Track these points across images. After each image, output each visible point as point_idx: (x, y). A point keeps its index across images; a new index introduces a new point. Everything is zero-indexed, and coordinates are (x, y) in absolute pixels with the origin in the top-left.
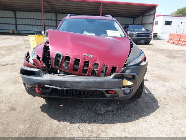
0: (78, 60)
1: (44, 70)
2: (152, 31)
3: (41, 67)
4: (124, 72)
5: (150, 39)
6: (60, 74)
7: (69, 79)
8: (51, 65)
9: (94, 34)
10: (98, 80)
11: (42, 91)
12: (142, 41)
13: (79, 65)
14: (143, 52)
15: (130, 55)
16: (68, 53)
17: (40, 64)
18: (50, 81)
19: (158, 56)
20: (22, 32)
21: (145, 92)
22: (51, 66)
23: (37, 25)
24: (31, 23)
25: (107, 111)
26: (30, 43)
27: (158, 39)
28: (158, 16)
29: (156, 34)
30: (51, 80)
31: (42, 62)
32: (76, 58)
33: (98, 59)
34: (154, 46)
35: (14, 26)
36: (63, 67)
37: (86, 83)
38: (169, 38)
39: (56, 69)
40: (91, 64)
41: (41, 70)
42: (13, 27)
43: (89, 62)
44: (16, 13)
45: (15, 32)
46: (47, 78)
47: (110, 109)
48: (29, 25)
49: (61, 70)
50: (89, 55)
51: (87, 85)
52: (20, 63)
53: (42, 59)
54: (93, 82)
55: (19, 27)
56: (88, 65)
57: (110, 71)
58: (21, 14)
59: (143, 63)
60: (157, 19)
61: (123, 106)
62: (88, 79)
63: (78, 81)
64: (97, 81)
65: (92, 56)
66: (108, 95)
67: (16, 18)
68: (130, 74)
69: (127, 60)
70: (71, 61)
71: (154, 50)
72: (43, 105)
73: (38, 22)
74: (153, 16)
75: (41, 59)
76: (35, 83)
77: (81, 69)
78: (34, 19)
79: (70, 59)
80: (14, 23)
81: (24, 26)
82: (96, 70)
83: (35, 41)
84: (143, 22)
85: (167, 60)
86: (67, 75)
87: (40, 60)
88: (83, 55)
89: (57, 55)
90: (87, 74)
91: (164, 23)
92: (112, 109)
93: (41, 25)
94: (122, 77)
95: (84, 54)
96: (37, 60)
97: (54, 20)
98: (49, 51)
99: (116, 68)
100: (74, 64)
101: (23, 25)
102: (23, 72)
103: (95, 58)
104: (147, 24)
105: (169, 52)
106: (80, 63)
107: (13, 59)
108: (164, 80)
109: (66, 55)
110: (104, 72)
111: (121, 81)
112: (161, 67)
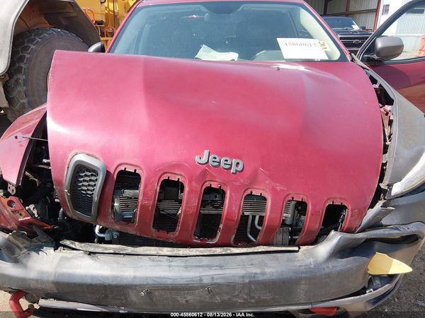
0: (178, 186)
3: (13, 225)
4: (376, 223)
6: (101, 241)
9: (234, 56)
13: (179, 202)
17: (7, 211)
30: (61, 279)
31: (18, 204)
32: (165, 177)
33: (262, 177)
38: (419, 48)
41: (15, 236)
43: (223, 193)
50: (223, 160)
51: (218, 299)
53: (18, 187)
54: (243, 283)
62: (221, 267)
64: (261, 278)
65: (236, 165)
75: (11, 190)
79: (139, 182)
82: (254, 217)
84: (352, 9)
87: (7, 195)
89: (80, 168)
90: (216, 240)
95: (201, 155)
103: (248, 172)
106: (185, 196)
109: (122, 168)
110: (288, 222)
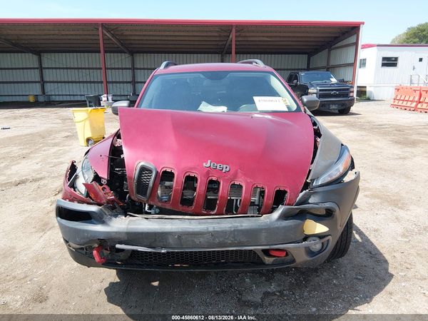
0: (194, 179)
1: (113, 208)
2: (353, 83)
3: (104, 201)
4: (304, 201)
5: (351, 102)
6: (150, 213)
7: (173, 227)
8: (127, 193)
10: (244, 225)
11: (109, 256)
12: (333, 107)
13: (195, 189)
14: (346, 148)
15: (316, 159)
16: (168, 164)
17: (102, 193)
18: (128, 234)
19: (374, 143)
20: (57, 99)
21: (355, 238)
22: (129, 197)
23: (91, 82)
24: (77, 77)
25: (267, 294)
26: (75, 125)
27: (369, 99)
28: (364, 47)
29: (363, 89)
30: (131, 231)
31: (108, 189)
32: (187, 174)
33: (240, 174)
34: (363, 118)
35: (38, 86)
36: (158, 197)
37: (214, 234)
38: (394, 97)
39: (141, 203)
40: (224, 188)
41: (105, 208)
42: (36, 89)
43: (219, 183)
44: (42, 58)
45: (41, 99)
46: (120, 226)
47: (273, 288)
48: (72, 82)
49: (152, 203)
50: (218, 166)
51: (217, 241)
52: (54, 177)
53: (107, 181)
54: (231, 231)
55: (48, 87)
56: (218, 189)
57: (271, 202)
58: (53, 58)
59: (350, 177)
60: (362, 54)
61: (304, 279)
62: (218, 223)
63: (196, 230)
64: (240, 228)
65: (225, 168)
66: (268, 260)
67: (41, 69)
68: (321, 205)
69: (310, 171)
70: (177, 183)
71: (361, 127)
72: (112, 284)
73: (92, 74)
74: (354, 47)
75: (104, 182)
76: (92, 241)
77: (202, 201)
78: (81, 68)
79: (174, 177)
80: (38, 79)
81: (60, 84)
82: (237, 200)
83: (87, 123)
84: (332, 63)
85: (396, 152)
86: (167, 217)
87: (101, 185)
88: (203, 166)
89: (143, 169)
90: (215, 211)
91: (380, 62)
92: (279, 289)
93: (98, 82)
94: (302, 215)
95: (206, 162)
96: (96, 185)
97: (129, 69)
98: (123, 159)
99: (286, 192)
100: (184, 188)
101: (57, 82)
102: (63, 213)
103: (232, 172)
104: (340, 66)
105: (400, 131)
106: (198, 185)
107: (38, 166)
108: (396, 205)
109: (164, 169)
110: (257, 203)
111: (299, 225)
112: (385, 170)
